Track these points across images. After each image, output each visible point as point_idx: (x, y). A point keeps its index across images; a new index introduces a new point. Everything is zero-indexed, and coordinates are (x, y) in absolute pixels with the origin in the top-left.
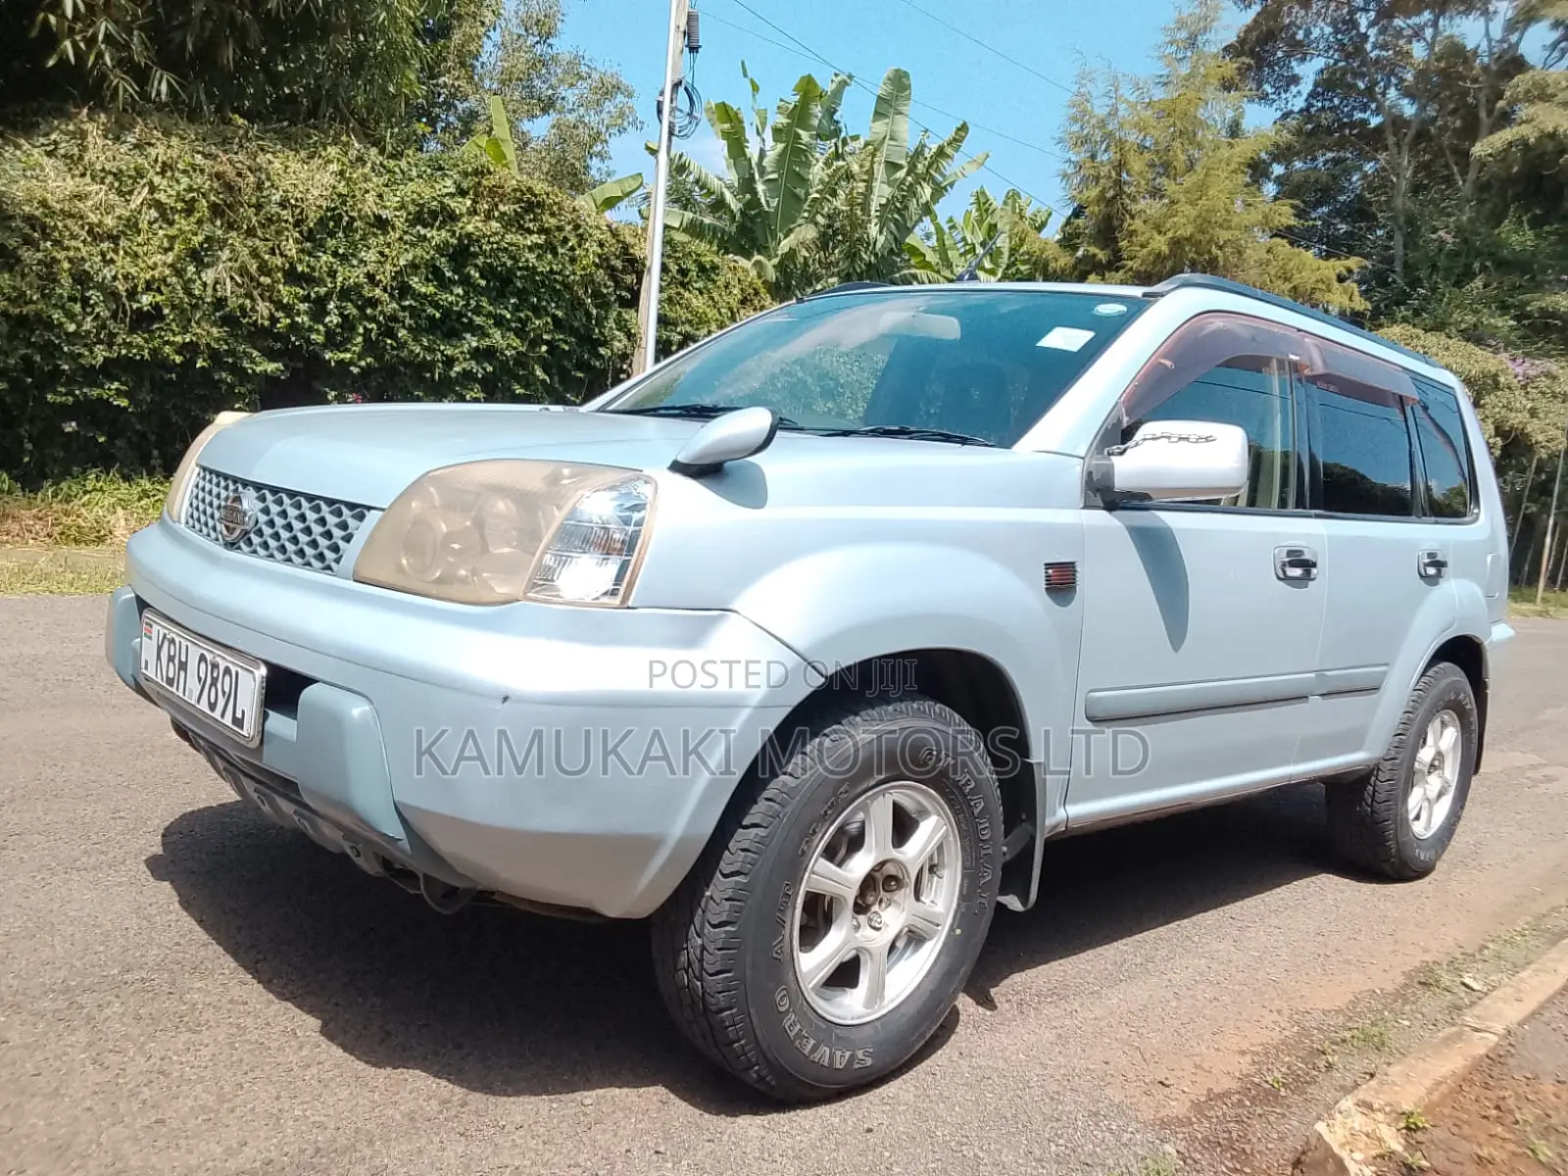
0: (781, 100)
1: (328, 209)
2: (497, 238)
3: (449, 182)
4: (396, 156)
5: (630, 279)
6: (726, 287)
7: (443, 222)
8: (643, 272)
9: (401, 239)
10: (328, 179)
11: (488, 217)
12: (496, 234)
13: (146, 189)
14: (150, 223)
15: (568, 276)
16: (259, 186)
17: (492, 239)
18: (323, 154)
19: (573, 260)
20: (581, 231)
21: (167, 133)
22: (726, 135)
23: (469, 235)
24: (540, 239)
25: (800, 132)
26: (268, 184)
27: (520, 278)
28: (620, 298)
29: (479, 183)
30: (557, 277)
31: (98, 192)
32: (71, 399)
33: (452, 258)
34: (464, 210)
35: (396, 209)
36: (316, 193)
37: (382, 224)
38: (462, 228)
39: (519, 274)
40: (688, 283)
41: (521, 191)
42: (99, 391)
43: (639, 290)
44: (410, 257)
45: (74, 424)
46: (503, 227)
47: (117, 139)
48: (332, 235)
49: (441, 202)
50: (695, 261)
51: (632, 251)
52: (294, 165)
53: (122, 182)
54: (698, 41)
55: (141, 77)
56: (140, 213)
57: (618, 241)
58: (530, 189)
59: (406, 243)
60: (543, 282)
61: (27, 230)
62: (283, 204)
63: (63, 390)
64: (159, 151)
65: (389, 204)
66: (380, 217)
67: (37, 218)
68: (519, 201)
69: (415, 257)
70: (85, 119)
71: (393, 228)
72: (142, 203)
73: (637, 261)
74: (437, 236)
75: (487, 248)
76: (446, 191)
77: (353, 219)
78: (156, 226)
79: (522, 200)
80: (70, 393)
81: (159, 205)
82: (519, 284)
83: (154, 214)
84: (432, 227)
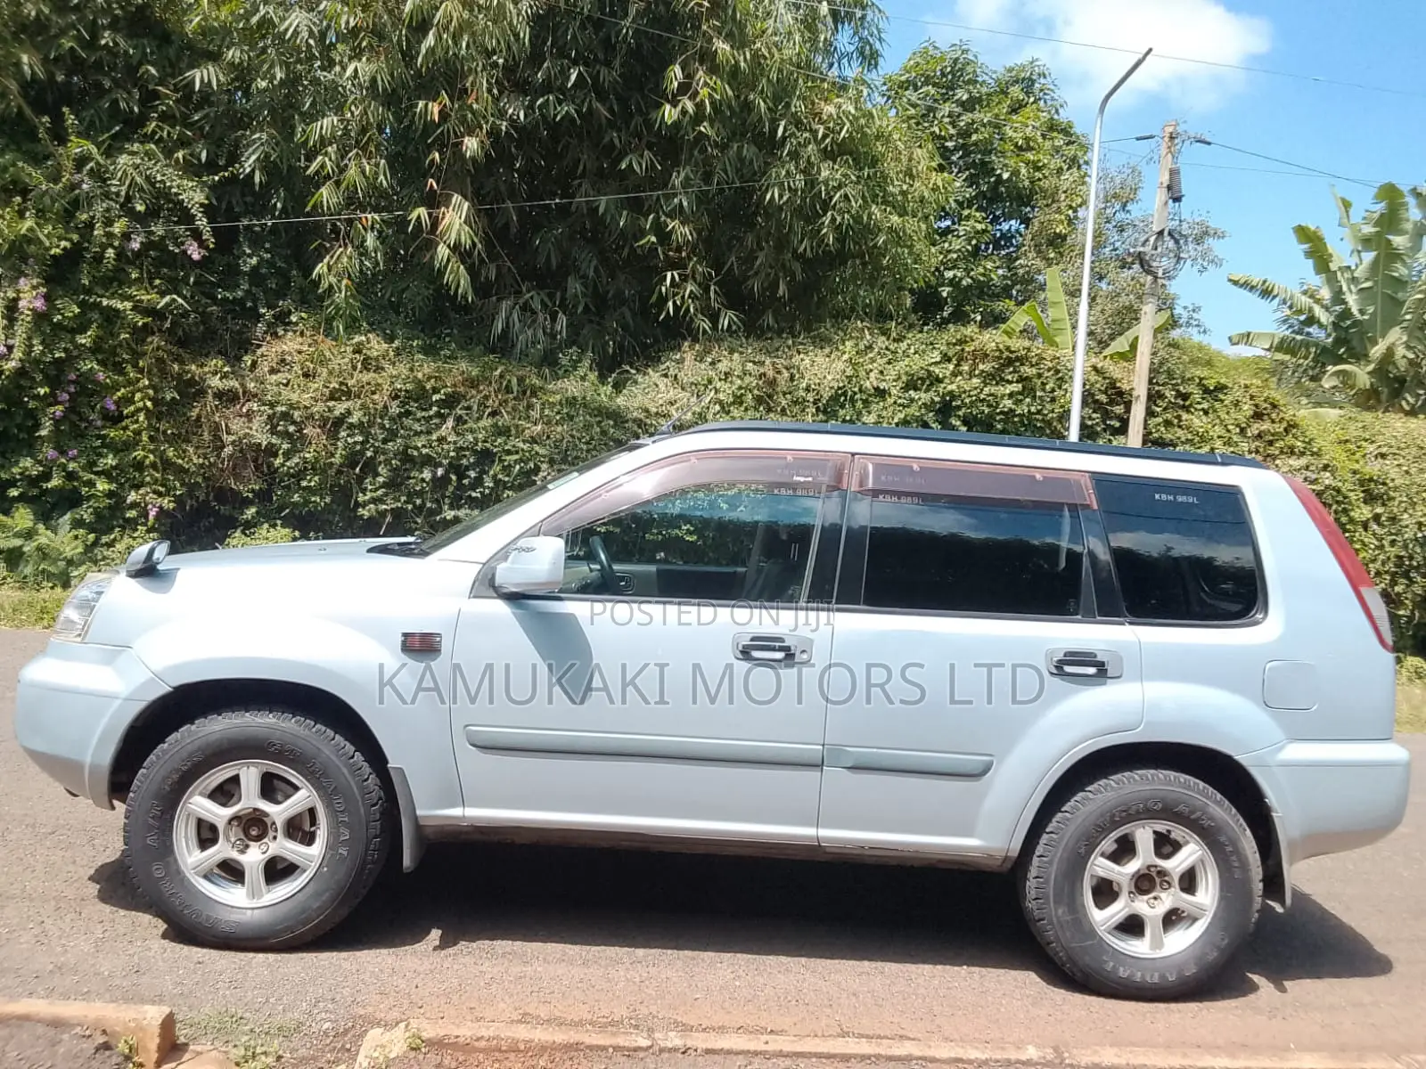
0: (1367, 211)
1: (839, 388)
2: (975, 392)
3: (936, 353)
4: (898, 340)
5: (1119, 409)
6: (1236, 405)
7: (931, 384)
8: (1131, 401)
9: (895, 403)
10: (840, 365)
11: (971, 375)
12: (976, 388)
13: (713, 392)
14: (715, 414)
15: (1046, 415)
16: (792, 378)
17: (972, 393)
18: (841, 348)
19: (1053, 400)
20: (1060, 375)
21: (732, 352)
22: (1309, 254)
23: (951, 392)
24: (1017, 387)
25: (1390, 237)
26: (797, 376)
27: (999, 422)
28: (1108, 428)
29: (963, 350)
30: (1037, 416)
31: (683, 396)
32: (660, 537)
33: (938, 412)
34: (948, 373)
35: (894, 381)
36: (829, 378)
37: (881, 393)
38: (945, 388)
39: (998, 418)
40: (1191, 405)
41: (1000, 350)
42: (677, 531)
43: (1128, 418)
44: (902, 416)
45: (662, 554)
46: (983, 382)
47: (701, 361)
48: (842, 407)
49: (927, 370)
50: (1199, 385)
51: (1118, 385)
52: (819, 360)
53: (698, 389)
54: (1180, 192)
55: (714, 318)
56: (708, 408)
57: (1104, 378)
58: (1008, 349)
59: (900, 405)
60: (1022, 422)
61: (636, 428)
62: (807, 389)
63: (655, 531)
64: (723, 366)
65: (887, 378)
66: (878, 387)
67: (641, 420)
68: (999, 358)
69: (906, 416)
70: (687, 349)
71: (890, 395)
72: (710, 402)
73: (1123, 393)
74: (923, 397)
75: (967, 401)
76: (933, 360)
77: (855, 393)
78: (718, 416)
79: (1001, 358)
80: (660, 533)
81: (720, 402)
82: (999, 426)
83: (717, 407)
84: (920, 390)
